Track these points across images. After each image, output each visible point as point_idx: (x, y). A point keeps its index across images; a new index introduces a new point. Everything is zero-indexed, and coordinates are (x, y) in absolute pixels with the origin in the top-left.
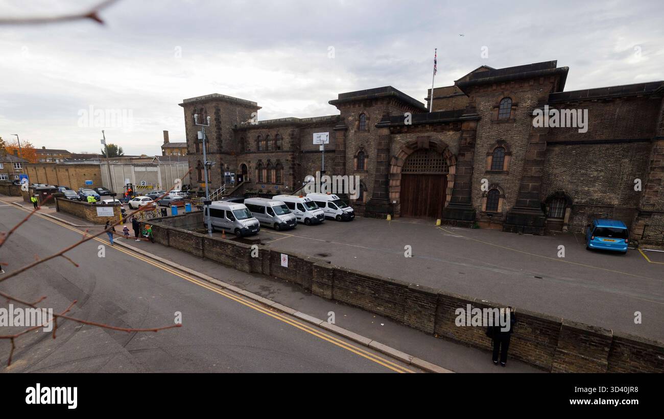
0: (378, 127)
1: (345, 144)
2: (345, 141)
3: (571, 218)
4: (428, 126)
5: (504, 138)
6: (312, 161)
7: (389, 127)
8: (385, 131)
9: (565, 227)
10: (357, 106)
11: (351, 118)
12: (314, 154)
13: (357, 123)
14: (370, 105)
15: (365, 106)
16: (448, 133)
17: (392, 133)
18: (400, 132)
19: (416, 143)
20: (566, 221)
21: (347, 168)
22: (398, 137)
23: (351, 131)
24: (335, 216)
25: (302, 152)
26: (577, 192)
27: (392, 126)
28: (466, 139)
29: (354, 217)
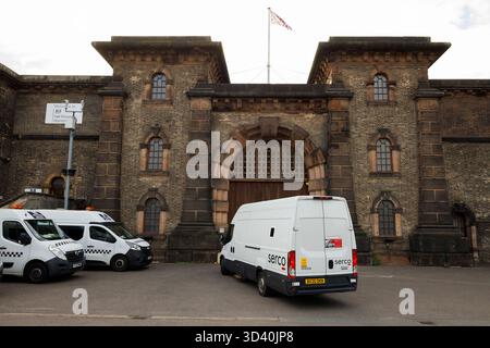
0: (190, 96)
1: (122, 122)
2: (121, 116)
3: (479, 241)
4: (276, 101)
5: (386, 126)
6: (40, 156)
7: (212, 97)
8: (205, 104)
9: (476, 255)
10: (149, 59)
11: (134, 79)
12: (47, 142)
13: (148, 87)
14: (175, 61)
15: (165, 61)
16: (306, 116)
17: (215, 109)
18: (228, 109)
19: (259, 128)
20: (475, 245)
21: (123, 166)
22: (225, 117)
23: (136, 101)
24: (107, 259)
25: (17, 137)
26: (476, 205)
27: (217, 97)
28: (337, 124)
29: (151, 261)
